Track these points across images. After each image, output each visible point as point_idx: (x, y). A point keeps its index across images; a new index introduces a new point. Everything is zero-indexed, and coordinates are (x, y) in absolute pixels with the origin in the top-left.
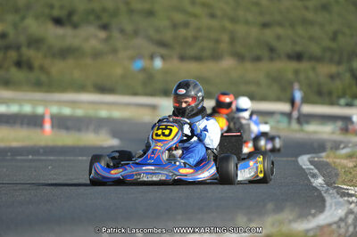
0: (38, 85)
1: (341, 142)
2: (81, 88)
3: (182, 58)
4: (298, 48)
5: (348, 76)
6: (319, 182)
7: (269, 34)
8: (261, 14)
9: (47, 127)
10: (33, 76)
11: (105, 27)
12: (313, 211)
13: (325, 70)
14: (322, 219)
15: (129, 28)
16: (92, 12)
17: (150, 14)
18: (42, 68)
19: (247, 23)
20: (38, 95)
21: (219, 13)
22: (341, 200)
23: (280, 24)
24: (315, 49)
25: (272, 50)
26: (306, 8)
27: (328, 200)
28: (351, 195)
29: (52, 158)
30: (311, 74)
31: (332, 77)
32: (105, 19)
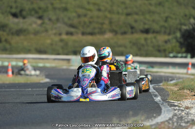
0: (5, 50)
1: (170, 77)
2: (29, 51)
3: (83, 34)
4: (146, 27)
5: (174, 41)
6: (158, 99)
7: (130, 19)
8: (126, 8)
9: (10, 73)
10: (1, 45)
11: (40, 18)
12: (155, 115)
13: (162, 38)
14: (159, 119)
15: (54, 18)
16: (34, 9)
17: (65, 9)
18: (6, 41)
19: (118, 13)
21: (103, 8)
22: (170, 108)
23: (137, 14)
24: (156, 27)
25: (132, 28)
26: (150, 4)
27: (163, 109)
28: (176, 106)
30: (154, 40)
31: (166, 42)
32: (41, 13)
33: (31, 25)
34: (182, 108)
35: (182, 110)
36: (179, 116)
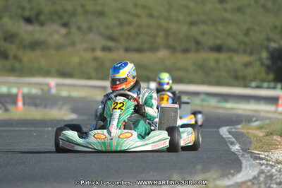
0: (12, 71)
1: (253, 117)
2: (47, 73)
3: (127, 50)
4: (218, 42)
5: (258, 64)
6: (236, 148)
7: (195, 31)
8: (190, 14)
9: (20, 104)
10: (8, 63)
11: (65, 25)
12: (232, 171)
13: (241, 59)
14: (240, 178)
15: (84, 25)
16: (56, 12)
17: (101, 14)
18: (15, 57)
19: (178, 21)
20: (12, 79)
21: (156, 14)
22: (254, 162)
23: (205, 23)
24: (232, 43)
25: (198, 43)
26: (225, 10)
27: (244, 163)
28: (262, 159)
29: (24, 129)
30: (229, 62)
31: (246, 65)
32: (66, 18)
33: (51, 35)
34: (271, 163)
35: (272, 166)
36: (268, 174)
